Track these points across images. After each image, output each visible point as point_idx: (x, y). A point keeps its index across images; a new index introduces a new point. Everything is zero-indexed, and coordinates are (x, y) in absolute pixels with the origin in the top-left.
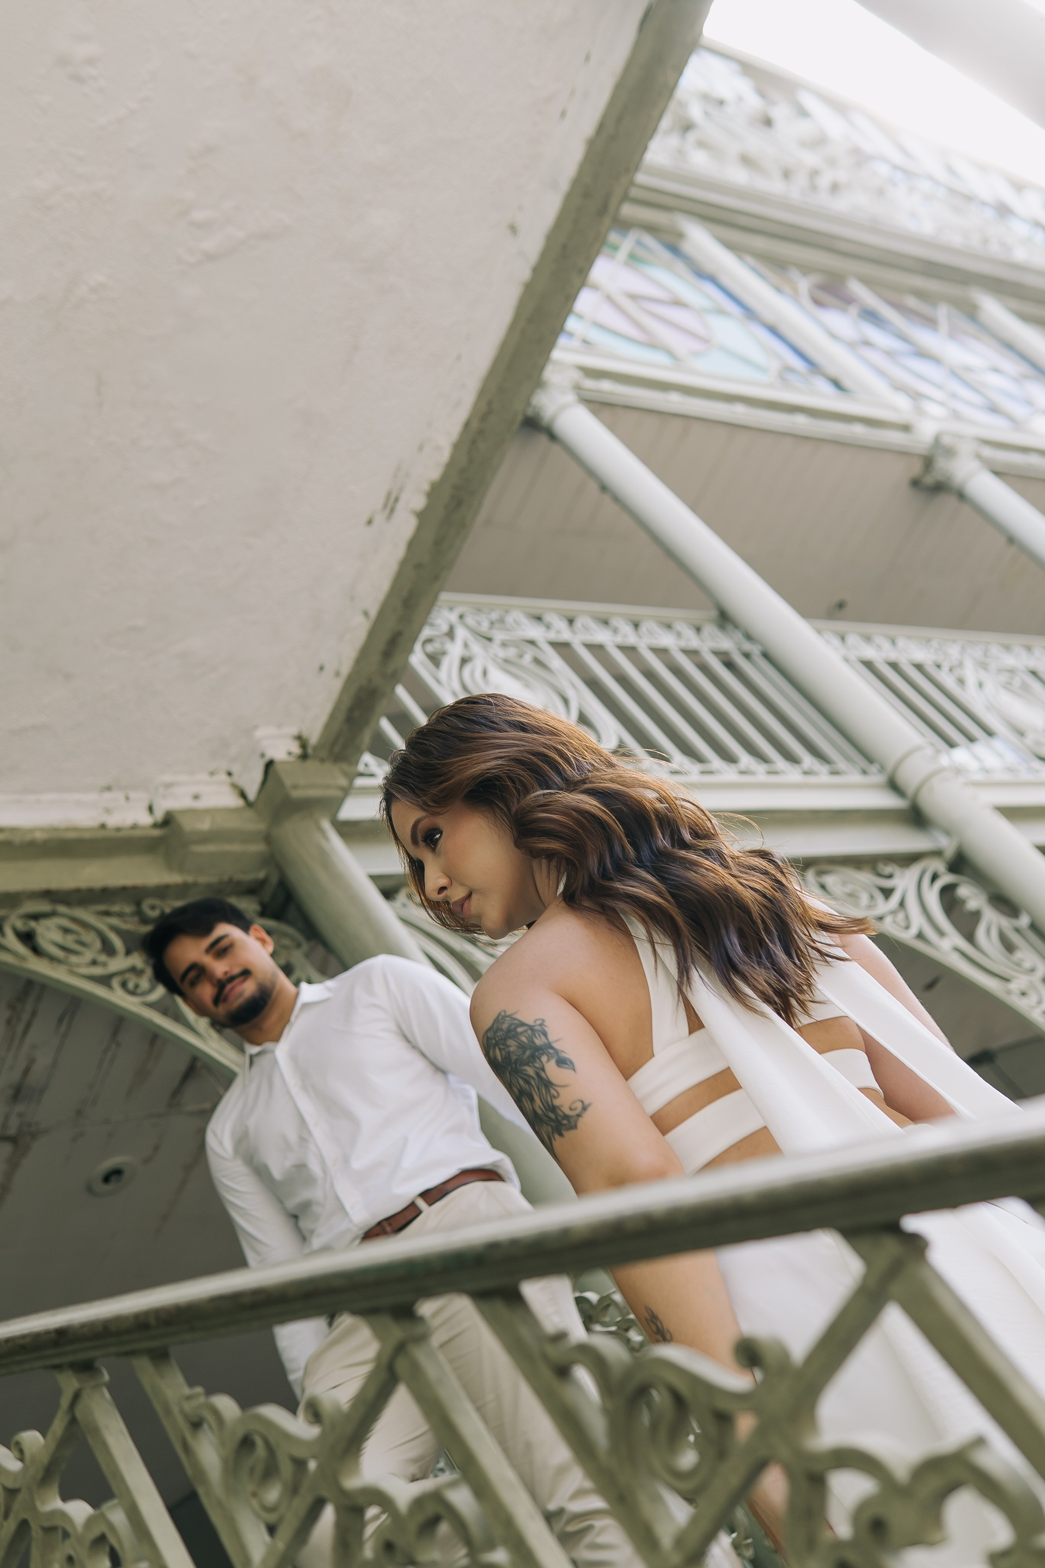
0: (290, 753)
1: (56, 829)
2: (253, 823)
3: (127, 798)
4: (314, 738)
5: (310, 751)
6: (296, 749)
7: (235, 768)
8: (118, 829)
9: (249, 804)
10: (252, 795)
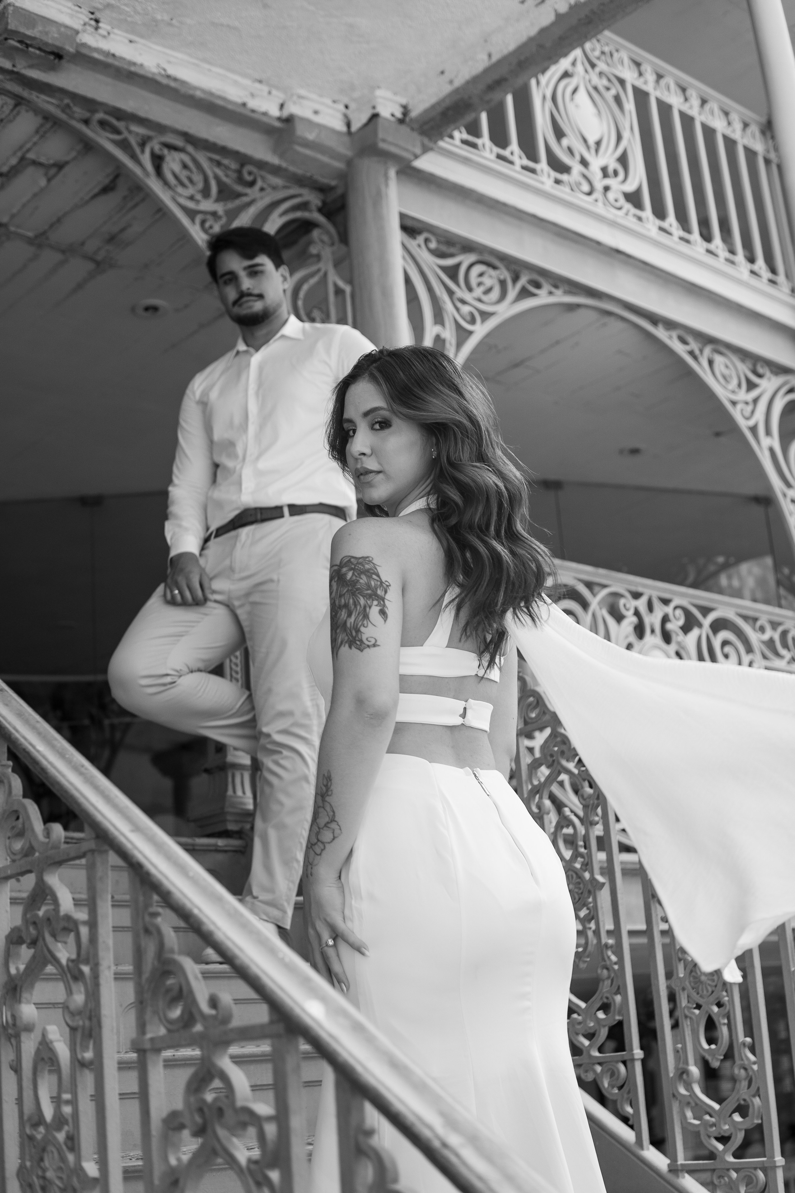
0: (393, 115)
1: (211, 94)
2: (344, 149)
3: (270, 93)
4: (414, 114)
5: (407, 119)
6: (399, 115)
7: (352, 106)
8: (253, 111)
9: (349, 133)
10: (354, 128)
